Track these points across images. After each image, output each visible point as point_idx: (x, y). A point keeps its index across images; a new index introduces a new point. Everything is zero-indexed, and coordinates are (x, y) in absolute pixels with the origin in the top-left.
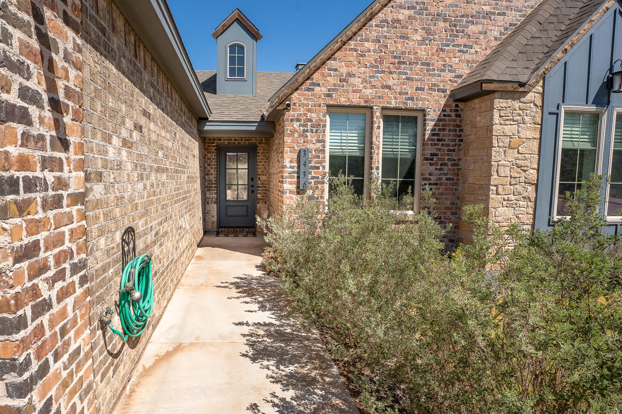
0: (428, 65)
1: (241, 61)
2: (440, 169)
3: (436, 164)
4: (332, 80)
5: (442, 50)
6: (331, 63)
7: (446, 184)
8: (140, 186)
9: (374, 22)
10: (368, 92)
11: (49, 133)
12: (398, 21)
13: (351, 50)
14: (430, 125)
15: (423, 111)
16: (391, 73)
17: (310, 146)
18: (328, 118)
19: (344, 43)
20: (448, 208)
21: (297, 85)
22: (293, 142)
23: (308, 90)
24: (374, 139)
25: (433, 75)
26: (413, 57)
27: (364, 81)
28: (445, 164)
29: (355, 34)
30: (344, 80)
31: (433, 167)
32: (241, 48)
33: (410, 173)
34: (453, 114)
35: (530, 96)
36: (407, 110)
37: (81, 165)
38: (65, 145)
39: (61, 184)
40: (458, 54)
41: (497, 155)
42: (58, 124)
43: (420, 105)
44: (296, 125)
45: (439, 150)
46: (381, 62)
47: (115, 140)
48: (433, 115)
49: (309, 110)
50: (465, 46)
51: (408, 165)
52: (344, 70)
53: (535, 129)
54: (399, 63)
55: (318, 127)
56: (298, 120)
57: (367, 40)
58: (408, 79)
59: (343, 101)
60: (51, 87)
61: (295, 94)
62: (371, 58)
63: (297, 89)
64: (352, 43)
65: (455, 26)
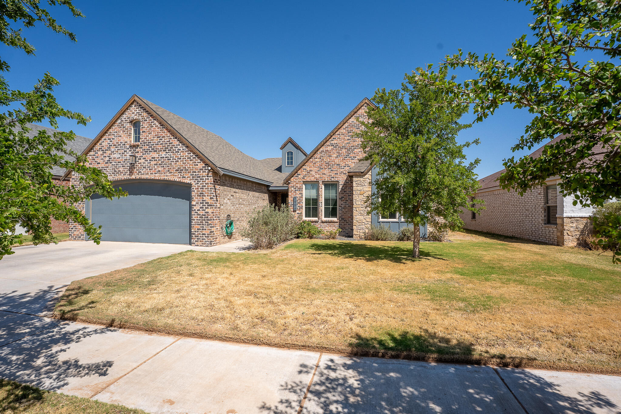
0: (339, 165)
1: (292, 158)
2: (346, 203)
3: (344, 201)
4: (304, 173)
5: (344, 159)
6: (304, 167)
7: (348, 208)
8: (233, 207)
9: (319, 152)
10: (318, 176)
11: (215, 200)
12: (328, 151)
13: (311, 162)
14: (341, 187)
15: (338, 181)
16: (325, 169)
17: (297, 195)
18: (304, 186)
19: (308, 160)
20: (349, 217)
21: (292, 175)
22: (292, 194)
23: (296, 176)
24: (320, 192)
25: (342, 168)
26: (333, 163)
27: (316, 172)
28: (347, 201)
29: (312, 156)
30: (308, 173)
31: (343, 202)
32: (292, 153)
33: (335, 204)
34: (350, 182)
35: (367, 176)
36: (331, 181)
37: (219, 203)
38: (217, 201)
39: (217, 206)
40: (351, 160)
41: (355, 197)
42: (217, 198)
43: (336, 179)
44: (293, 188)
45: (345, 195)
46: (322, 165)
47: (226, 199)
48: (342, 183)
49: (297, 183)
50: (353, 157)
51: (335, 201)
52: (308, 169)
53: (369, 188)
54: (328, 165)
55: (300, 189)
56: (293, 187)
57: (317, 158)
58: (331, 170)
59: (308, 179)
60: (216, 194)
61: (292, 178)
62: (318, 164)
63: (293, 176)
64: (311, 159)
65: (349, 150)
